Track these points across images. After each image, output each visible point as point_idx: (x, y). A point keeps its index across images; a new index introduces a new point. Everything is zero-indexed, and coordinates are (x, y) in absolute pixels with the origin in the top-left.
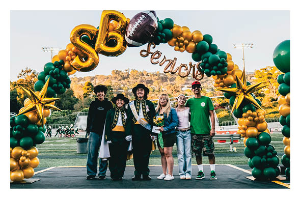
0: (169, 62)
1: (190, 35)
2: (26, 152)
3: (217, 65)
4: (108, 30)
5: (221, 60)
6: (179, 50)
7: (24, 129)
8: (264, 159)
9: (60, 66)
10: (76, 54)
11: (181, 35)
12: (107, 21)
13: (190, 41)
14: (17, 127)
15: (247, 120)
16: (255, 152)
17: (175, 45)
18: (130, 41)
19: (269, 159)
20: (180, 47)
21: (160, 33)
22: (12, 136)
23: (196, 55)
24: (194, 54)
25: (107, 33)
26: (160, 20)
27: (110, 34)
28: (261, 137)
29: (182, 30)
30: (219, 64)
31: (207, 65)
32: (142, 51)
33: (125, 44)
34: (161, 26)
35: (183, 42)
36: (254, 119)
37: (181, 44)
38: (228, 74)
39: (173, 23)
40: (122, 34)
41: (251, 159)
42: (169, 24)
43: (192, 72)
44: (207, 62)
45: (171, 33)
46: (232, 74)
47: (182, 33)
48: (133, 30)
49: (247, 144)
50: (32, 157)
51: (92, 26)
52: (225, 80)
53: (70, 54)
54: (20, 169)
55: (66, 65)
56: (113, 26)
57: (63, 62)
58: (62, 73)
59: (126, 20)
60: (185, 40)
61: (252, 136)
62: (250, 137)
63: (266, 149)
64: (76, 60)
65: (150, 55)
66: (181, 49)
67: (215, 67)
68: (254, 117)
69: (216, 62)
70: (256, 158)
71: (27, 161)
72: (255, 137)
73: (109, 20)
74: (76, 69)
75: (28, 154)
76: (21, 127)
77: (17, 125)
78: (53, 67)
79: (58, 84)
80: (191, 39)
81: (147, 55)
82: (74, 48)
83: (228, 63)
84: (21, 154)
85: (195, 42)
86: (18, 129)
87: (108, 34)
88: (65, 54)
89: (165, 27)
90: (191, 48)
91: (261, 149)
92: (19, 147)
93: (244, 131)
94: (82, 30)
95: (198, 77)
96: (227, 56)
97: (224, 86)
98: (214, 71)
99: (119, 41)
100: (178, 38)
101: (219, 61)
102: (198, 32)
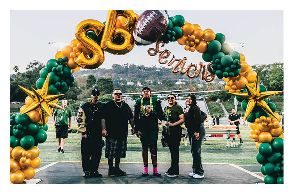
0: (178, 61)
1: (202, 33)
2: (27, 152)
3: (230, 67)
4: (115, 26)
5: (234, 61)
6: (189, 49)
7: (25, 128)
8: (278, 168)
9: (64, 63)
10: (81, 50)
11: (192, 33)
12: (115, 17)
13: (201, 40)
15: (260, 126)
16: (269, 159)
17: (185, 43)
18: (139, 39)
20: (191, 46)
21: (170, 32)
22: (12, 134)
23: (208, 55)
24: (205, 53)
25: (114, 29)
26: (170, 17)
27: (118, 31)
28: (276, 143)
29: (193, 28)
30: (232, 66)
31: (219, 66)
32: (150, 49)
33: (133, 41)
34: (171, 23)
35: (194, 41)
36: (267, 125)
37: (192, 43)
38: (240, 76)
39: (184, 20)
40: (130, 31)
41: (264, 165)
42: (179, 22)
43: (202, 72)
45: (181, 31)
46: (246, 76)
47: (193, 31)
48: (143, 27)
49: (261, 152)
50: (32, 158)
51: (99, 22)
52: (238, 82)
53: (75, 50)
54: (21, 170)
55: (70, 61)
56: (120, 22)
58: (66, 70)
59: (135, 16)
60: (196, 38)
61: (265, 142)
62: (263, 142)
63: (280, 157)
64: (81, 57)
65: (158, 54)
66: (192, 48)
67: (227, 69)
68: (266, 121)
69: (229, 64)
70: (269, 166)
71: (28, 161)
72: (269, 143)
74: (80, 67)
75: (29, 154)
76: (22, 126)
77: (17, 124)
78: (56, 63)
79: (61, 83)
80: (202, 38)
81: (155, 54)
82: (78, 44)
83: (242, 64)
84: (21, 154)
85: (206, 42)
86: (19, 128)
87: (115, 31)
88: (69, 50)
89: (175, 24)
90: (202, 47)
91: (275, 157)
92: (20, 147)
93: (257, 136)
94: (88, 26)
95: (208, 78)
96: (241, 57)
97: (236, 89)
98: (226, 73)
99: (126, 37)
100: (189, 36)
101: (232, 62)
102: (210, 30)
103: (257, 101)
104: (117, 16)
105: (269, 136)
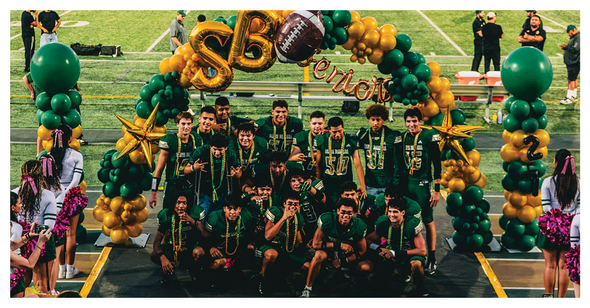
0: (341, 76)
5: (419, 86)
6: (358, 61)
9: (174, 81)
10: (198, 65)
11: (362, 38)
13: (374, 49)
17: (352, 52)
20: (359, 56)
21: (329, 37)
23: (384, 67)
24: (380, 66)
27: (253, 38)
30: (416, 91)
33: (274, 57)
34: (331, 23)
35: (364, 51)
37: (361, 52)
39: (351, 17)
42: (344, 19)
44: (399, 84)
45: (345, 34)
46: (436, 99)
48: (288, 44)
52: (425, 108)
53: (190, 66)
55: (183, 78)
60: (367, 47)
61: (456, 190)
66: (361, 59)
67: (409, 94)
69: (411, 87)
72: (459, 192)
76: (121, 171)
78: (163, 84)
79: (171, 110)
80: (376, 46)
81: (307, 65)
82: (194, 56)
85: (382, 51)
87: (248, 37)
88: (182, 64)
89: (336, 24)
90: (376, 57)
93: (446, 182)
98: (407, 101)
99: (264, 48)
101: (416, 86)
103: (447, 140)
105: (461, 183)
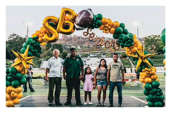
0: (99, 39)
1: (112, 23)
2: (15, 89)
4: (64, 20)
5: (130, 38)
6: (105, 32)
7: (14, 75)
8: (155, 97)
10: (46, 33)
11: (107, 23)
12: (64, 14)
13: (112, 27)
14: (10, 74)
15: (145, 74)
16: (150, 92)
18: (78, 27)
19: (158, 97)
20: (106, 30)
21: (94, 22)
22: (7, 80)
23: (116, 35)
24: (114, 34)
26: (94, 15)
27: (66, 22)
28: (154, 83)
29: (107, 21)
30: (129, 41)
31: (122, 41)
32: (84, 33)
34: (95, 18)
35: (108, 28)
36: (149, 73)
37: (107, 28)
38: (134, 46)
39: (102, 17)
40: (72, 22)
41: (148, 96)
42: (100, 17)
43: (113, 45)
44: (122, 39)
45: (100, 22)
46: (136, 46)
47: (107, 22)
48: (79, 20)
49: (145, 87)
50: (18, 92)
51: (56, 17)
52: (133, 49)
53: (42, 33)
54: (11, 99)
56: (67, 18)
57: (38, 38)
58: (37, 43)
59: (75, 14)
60: (109, 26)
62: (147, 83)
63: (156, 91)
66: (107, 31)
67: (126, 42)
68: (149, 71)
69: (127, 39)
70: (150, 96)
71: (15, 94)
72: (150, 83)
73: (65, 14)
74: (45, 42)
75: (16, 90)
76: (12, 74)
77: (10, 73)
79: (34, 50)
80: (112, 26)
81: (87, 35)
82: (44, 29)
83: (134, 40)
84: (12, 90)
86: (11, 76)
87: (64, 22)
89: (97, 19)
90: (112, 31)
91: (154, 91)
92: (11, 86)
93: (143, 80)
94: (50, 19)
95: (116, 48)
96: (134, 36)
97: (131, 54)
98: (125, 44)
99: (70, 26)
100: (105, 25)
101: (129, 38)
102: (116, 22)
103: (142, 59)
104: (66, 14)
105: (150, 80)
